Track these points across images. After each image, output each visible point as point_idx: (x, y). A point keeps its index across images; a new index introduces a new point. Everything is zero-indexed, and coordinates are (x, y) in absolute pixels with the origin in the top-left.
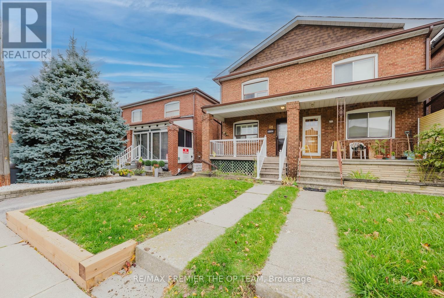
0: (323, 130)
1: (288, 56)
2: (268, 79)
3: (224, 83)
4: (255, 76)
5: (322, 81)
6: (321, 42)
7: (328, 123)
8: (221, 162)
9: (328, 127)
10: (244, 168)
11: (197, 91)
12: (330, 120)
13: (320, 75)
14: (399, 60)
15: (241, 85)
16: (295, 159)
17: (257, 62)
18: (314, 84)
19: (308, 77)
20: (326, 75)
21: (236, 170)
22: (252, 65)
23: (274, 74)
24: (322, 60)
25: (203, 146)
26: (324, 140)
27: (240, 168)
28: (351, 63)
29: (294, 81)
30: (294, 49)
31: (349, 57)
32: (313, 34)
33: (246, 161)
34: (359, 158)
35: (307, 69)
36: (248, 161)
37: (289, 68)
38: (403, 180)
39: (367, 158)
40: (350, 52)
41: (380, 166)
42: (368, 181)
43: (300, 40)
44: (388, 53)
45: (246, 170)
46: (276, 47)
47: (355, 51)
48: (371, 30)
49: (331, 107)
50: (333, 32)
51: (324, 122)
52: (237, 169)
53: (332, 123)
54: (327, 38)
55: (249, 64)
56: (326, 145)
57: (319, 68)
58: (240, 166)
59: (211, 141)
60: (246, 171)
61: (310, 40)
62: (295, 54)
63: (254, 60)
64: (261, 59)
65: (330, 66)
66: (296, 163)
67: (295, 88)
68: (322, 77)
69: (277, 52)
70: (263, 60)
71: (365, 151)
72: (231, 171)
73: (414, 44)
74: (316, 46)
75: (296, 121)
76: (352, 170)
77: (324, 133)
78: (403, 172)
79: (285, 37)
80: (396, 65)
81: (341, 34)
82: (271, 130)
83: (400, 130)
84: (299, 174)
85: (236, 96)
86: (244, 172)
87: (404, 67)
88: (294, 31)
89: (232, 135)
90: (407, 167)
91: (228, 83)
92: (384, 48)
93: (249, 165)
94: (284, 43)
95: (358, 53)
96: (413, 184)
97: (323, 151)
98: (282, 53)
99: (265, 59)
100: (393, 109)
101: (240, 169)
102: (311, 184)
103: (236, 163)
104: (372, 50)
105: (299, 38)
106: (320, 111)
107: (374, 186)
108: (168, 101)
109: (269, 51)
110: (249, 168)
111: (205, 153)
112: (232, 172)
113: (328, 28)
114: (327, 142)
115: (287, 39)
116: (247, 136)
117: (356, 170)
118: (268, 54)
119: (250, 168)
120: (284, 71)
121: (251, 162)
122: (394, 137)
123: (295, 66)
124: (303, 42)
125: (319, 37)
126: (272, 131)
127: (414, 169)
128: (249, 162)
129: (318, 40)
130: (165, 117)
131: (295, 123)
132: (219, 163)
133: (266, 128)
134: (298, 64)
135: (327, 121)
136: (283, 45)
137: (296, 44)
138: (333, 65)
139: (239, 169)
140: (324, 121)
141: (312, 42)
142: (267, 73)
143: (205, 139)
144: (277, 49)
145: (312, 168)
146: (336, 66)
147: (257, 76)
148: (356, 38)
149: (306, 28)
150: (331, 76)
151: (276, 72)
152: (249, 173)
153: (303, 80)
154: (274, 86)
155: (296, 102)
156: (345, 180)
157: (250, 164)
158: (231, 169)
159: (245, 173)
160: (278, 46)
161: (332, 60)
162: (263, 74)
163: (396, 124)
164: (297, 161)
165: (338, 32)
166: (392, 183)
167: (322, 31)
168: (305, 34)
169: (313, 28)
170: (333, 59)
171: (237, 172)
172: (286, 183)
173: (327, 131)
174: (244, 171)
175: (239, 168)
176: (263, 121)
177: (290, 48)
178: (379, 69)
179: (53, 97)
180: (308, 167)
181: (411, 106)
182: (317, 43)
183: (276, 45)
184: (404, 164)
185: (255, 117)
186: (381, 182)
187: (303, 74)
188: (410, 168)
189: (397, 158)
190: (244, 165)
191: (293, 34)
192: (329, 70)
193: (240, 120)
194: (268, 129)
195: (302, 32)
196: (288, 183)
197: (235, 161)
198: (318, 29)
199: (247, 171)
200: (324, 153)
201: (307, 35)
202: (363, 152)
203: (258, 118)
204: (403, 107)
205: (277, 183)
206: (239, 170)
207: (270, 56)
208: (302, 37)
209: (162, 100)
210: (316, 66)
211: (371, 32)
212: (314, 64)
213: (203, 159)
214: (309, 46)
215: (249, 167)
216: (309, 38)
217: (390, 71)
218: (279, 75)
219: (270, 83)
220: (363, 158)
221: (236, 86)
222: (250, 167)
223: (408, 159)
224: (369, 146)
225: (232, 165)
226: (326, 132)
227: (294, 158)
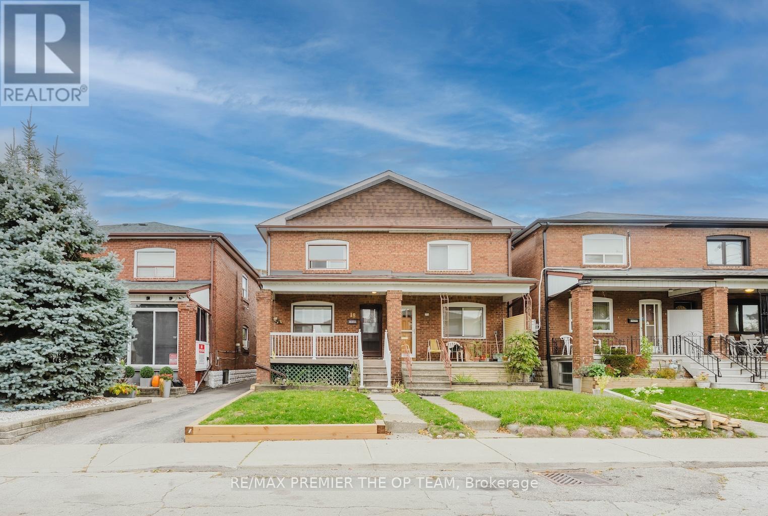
0: (418, 324)
1: (375, 218)
2: (347, 243)
3: (275, 235)
4: (328, 236)
5: (416, 262)
6: (415, 211)
7: (423, 316)
8: (290, 368)
9: (423, 321)
10: (329, 375)
11: (219, 239)
12: (426, 312)
13: (414, 254)
14: (488, 254)
15: (304, 244)
16: (399, 362)
17: (331, 214)
18: (407, 264)
19: (400, 254)
20: (421, 255)
21: (316, 379)
22: (323, 217)
23: (356, 239)
24: (416, 235)
25: (258, 342)
26: (420, 337)
27: (322, 375)
28: (446, 246)
29: (384, 255)
30: (383, 211)
31: (445, 238)
32: (405, 198)
33: (331, 366)
34: (456, 360)
35: (399, 242)
36: (335, 365)
37: (376, 235)
38: (495, 381)
39: (464, 360)
40: (446, 234)
41: (479, 369)
42: (471, 384)
43: (391, 200)
44: (480, 245)
45: (332, 378)
46: (358, 200)
47: (450, 234)
48: (465, 213)
49: (427, 296)
50: (428, 204)
51: (419, 315)
52: (318, 377)
53: (427, 317)
54: (421, 208)
55: (318, 214)
56: (422, 344)
57: (413, 245)
58: (322, 373)
59: (272, 334)
60: (331, 380)
61: (403, 205)
62: (384, 218)
63: (325, 210)
64: (336, 211)
65: (425, 245)
66: (398, 367)
67: (384, 264)
68: (416, 257)
69: (361, 208)
70: (340, 214)
71: (462, 352)
72: (307, 381)
73: (499, 241)
74: (410, 215)
75: (399, 314)
76: (455, 373)
77: (419, 328)
78: (495, 374)
79: (371, 191)
80: (486, 259)
81: (436, 208)
82: (352, 319)
83: (490, 330)
84: (406, 380)
85: (296, 260)
86: (329, 382)
87: (492, 263)
88: (383, 187)
89: (289, 323)
90: (498, 369)
91: (283, 237)
92: (476, 238)
93: (335, 371)
94: (370, 198)
95: (453, 237)
96: (504, 384)
97: (419, 352)
98: (367, 211)
99: (343, 214)
100: (484, 306)
101: (322, 377)
102: (423, 390)
103: (316, 369)
104: (466, 238)
105: (389, 197)
106: (415, 301)
107: (475, 388)
108: (144, 244)
109: (349, 204)
110: (335, 375)
111: (263, 353)
112: (309, 382)
113: (422, 196)
114: (423, 340)
115: (373, 194)
116: (314, 326)
117: (459, 373)
118: (347, 207)
119: (337, 375)
120: (370, 237)
121: (340, 367)
122: (485, 337)
123: (385, 234)
124: (393, 205)
125: (412, 205)
126: (355, 322)
127: (503, 370)
128: (335, 367)
129: (411, 208)
130: (135, 276)
131: (398, 317)
132: (286, 368)
133: (346, 316)
134: (388, 232)
135: (422, 313)
136: (369, 201)
137: (386, 204)
138: (428, 243)
139: (320, 377)
140: (419, 313)
141: (405, 208)
142: (346, 235)
143: (262, 330)
144: (360, 205)
145: (419, 372)
146: (431, 246)
147: (331, 236)
148: (450, 218)
149: (398, 187)
150: (426, 257)
151: (358, 237)
152: (335, 382)
153: (394, 255)
154: (356, 257)
155: (398, 291)
156: (453, 384)
157: (337, 369)
158: (307, 377)
159: (331, 382)
160: (362, 200)
161: (427, 238)
162: (340, 236)
163: (487, 323)
164: (400, 365)
165: (433, 205)
166: (489, 384)
167: (416, 198)
168: (396, 194)
169: (405, 190)
170: (429, 237)
171: (317, 381)
172: (397, 391)
173: (423, 326)
174: (329, 380)
175: (320, 375)
176: (341, 305)
177: (378, 208)
178: (472, 260)
179: (52, 253)
180: (415, 372)
181: (498, 305)
182: (410, 211)
183: (358, 197)
184: (496, 366)
185: (329, 298)
186: (481, 384)
187: (394, 248)
188: (500, 369)
189: (490, 360)
190: (329, 371)
191: (381, 190)
192: (424, 250)
193: (304, 300)
194: (348, 318)
195: (392, 191)
196: (399, 391)
197: (313, 365)
198: (412, 194)
199: (333, 380)
200: (419, 354)
201: (399, 198)
202: (460, 354)
203: (332, 299)
204: (492, 305)
205: (387, 391)
206: (320, 379)
207: (350, 211)
208: (393, 198)
209: (126, 240)
210: (410, 241)
211: (464, 215)
212: (407, 237)
213: (258, 362)
214: (401, 212)
215: (335, 373)
216: (401, 201)
217: (481, 265)
218: (363, 242)
219: (351, 251)
220: (460, 360)
221: (296, 244)
222: (337, 373)
223: (498, 361)
224: (465, 346)
225: (309, 371)
226: (422, 328)
227: (397, 360)
